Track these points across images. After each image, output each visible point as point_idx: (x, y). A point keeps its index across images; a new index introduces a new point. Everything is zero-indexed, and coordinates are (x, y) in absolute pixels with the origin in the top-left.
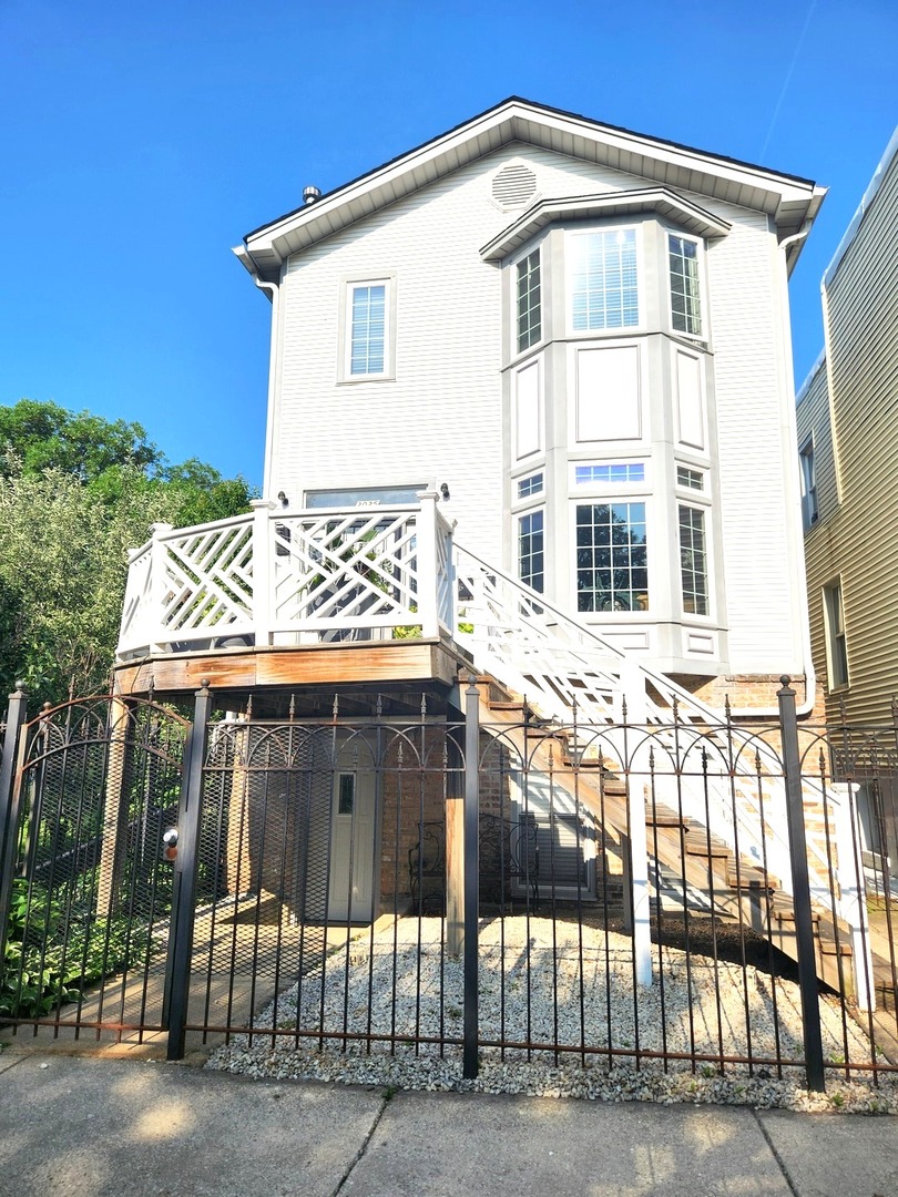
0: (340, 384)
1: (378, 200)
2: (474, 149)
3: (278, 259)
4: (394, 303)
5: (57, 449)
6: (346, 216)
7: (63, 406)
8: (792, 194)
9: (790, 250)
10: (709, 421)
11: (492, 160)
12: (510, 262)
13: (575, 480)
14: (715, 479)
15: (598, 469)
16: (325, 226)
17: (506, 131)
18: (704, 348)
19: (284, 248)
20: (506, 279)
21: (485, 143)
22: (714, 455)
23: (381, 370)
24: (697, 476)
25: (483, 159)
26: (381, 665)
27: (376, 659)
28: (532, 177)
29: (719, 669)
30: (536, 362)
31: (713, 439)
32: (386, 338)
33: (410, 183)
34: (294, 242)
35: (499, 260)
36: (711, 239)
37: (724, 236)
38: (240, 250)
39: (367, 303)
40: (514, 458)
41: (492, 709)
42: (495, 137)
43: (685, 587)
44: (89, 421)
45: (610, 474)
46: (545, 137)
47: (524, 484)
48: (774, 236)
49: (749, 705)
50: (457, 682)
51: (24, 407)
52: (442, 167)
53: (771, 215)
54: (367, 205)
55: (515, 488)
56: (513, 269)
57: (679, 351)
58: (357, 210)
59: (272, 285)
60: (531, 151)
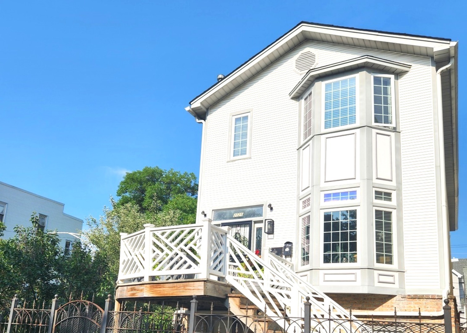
0: (228, 162)
1: (245, 78)
2: (286, 48)
3: (204, 109)
4: (251, 123)
5: (158, 188)
6: (231, 87)
7: (162, 168)
8: (438, 47)
9: (443, 74)
10: (396, 166)
11: (296, 51)
12: (302, 98)
13: (323, 200)
14: (399, 196)
15: (335, 195)
16: (223, 93)
17: (301, 37)
18: (395, 130)
19: (206, 105)
20: (300, 106)
21: (291, 44)
22: (399, 183)
23: (245, 154)
24: (389, 194)
25: (292, 51)
26: (186, 289)
27: (184, 287)
28: (314, 56)
29: (397, 292)
30: (309, 145)
31: (399, 175)
32: (248, 139)
33: (258, 68)
34: (210, 102)
35: (297, 97)
36: (398, 74)
37: (407, 71)
38: (188, 109)
39: (241, 124)
40: (300, 191)
41: (241, 308)
42: (296, 41)
43: (377, 250)
44: (173, 174)
45: (349, 196)
46: (319, 37)
47: (304, 202)
48: (434, 68)
49: (413, 310)
50: (227, 297)
51: (146, 170)
52: (272, 58)
53: (432, 58)
54: (240, 81)
55: (301, 205)
56: (303, 101)
57: (377, 133)
58: (236, 83)
59: (202, 121)
60: (313, 44)
